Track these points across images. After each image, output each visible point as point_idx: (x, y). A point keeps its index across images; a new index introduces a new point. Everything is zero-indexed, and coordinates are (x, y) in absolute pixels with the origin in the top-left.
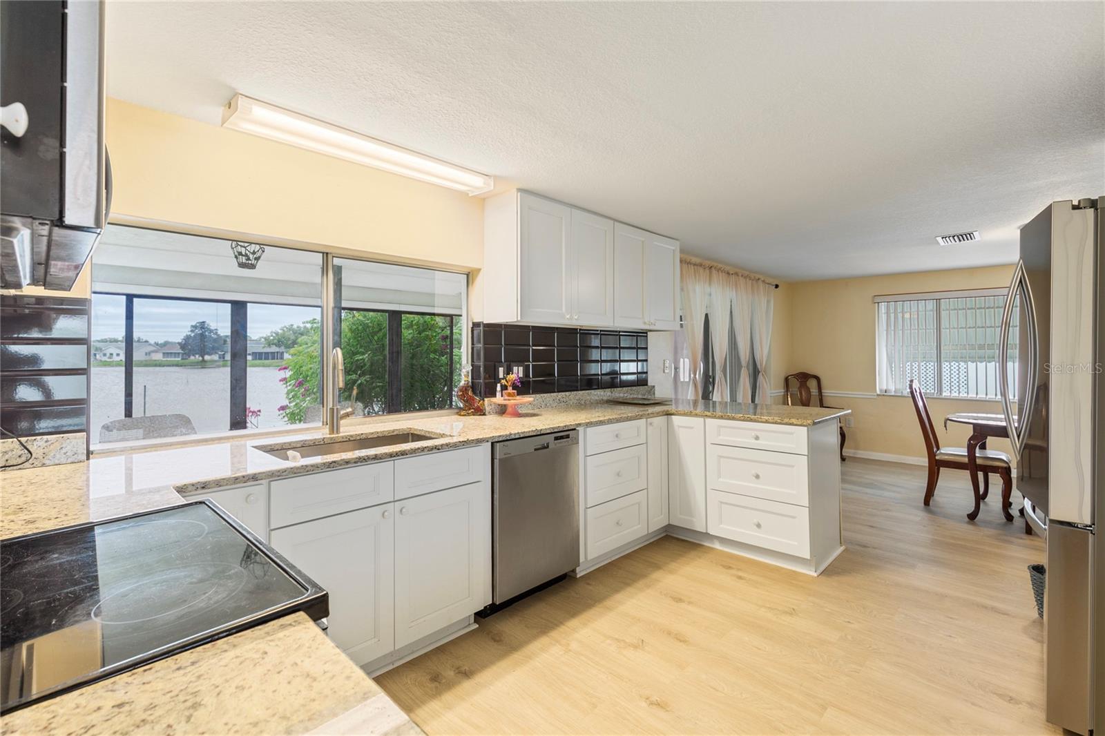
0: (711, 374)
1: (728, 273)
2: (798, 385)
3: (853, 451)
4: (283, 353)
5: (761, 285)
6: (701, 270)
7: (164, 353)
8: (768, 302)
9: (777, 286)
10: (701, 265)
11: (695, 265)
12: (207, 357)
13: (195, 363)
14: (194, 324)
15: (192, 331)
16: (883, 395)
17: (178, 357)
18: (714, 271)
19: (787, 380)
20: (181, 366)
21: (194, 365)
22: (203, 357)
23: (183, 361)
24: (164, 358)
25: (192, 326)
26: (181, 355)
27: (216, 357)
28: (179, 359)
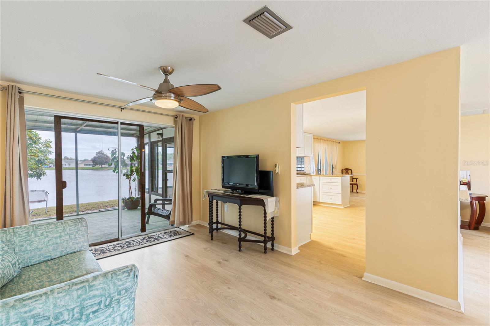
0: (320, 168)
1: (325, 140)
2: (345, 172)
3: (361, 191)
4: (135, 164)
5: (334, 143)
6: (318, 140)
7: (85, 164)
8: (337, 147)
9: (339, 143)
10: (318, 139)
11: (316, 139)
12: (103, 166)
13: (98, 168)
14: (97, 152)
15: (97, 155)
17: (91, 166)
18: (321, 140)
19: (342, 170)
20: (93, 169)
21: (98, 169)
22: (102, 166)
23: (93, 167)
24: (85, 166)
25: (97, 153)
26: (92, 165)
27: (107, 166)
28: (91, 167)
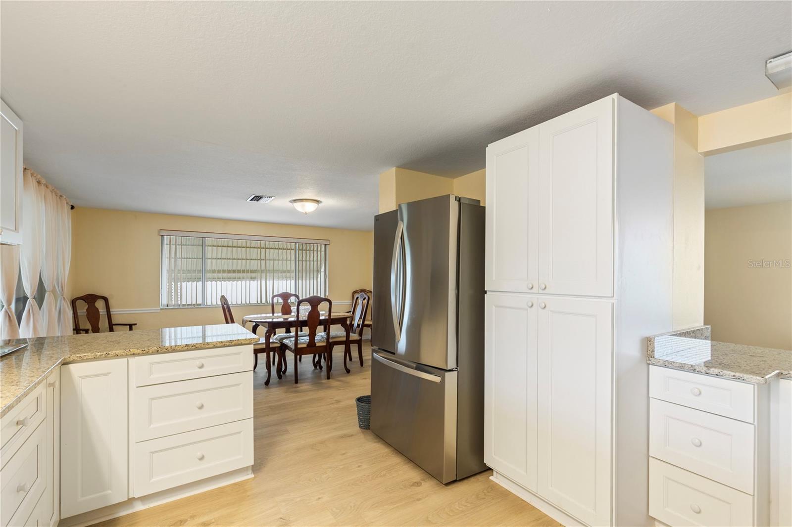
5: (64, 203)
8: (68, 222)
9: (72, 208)
16: (166, 309)
